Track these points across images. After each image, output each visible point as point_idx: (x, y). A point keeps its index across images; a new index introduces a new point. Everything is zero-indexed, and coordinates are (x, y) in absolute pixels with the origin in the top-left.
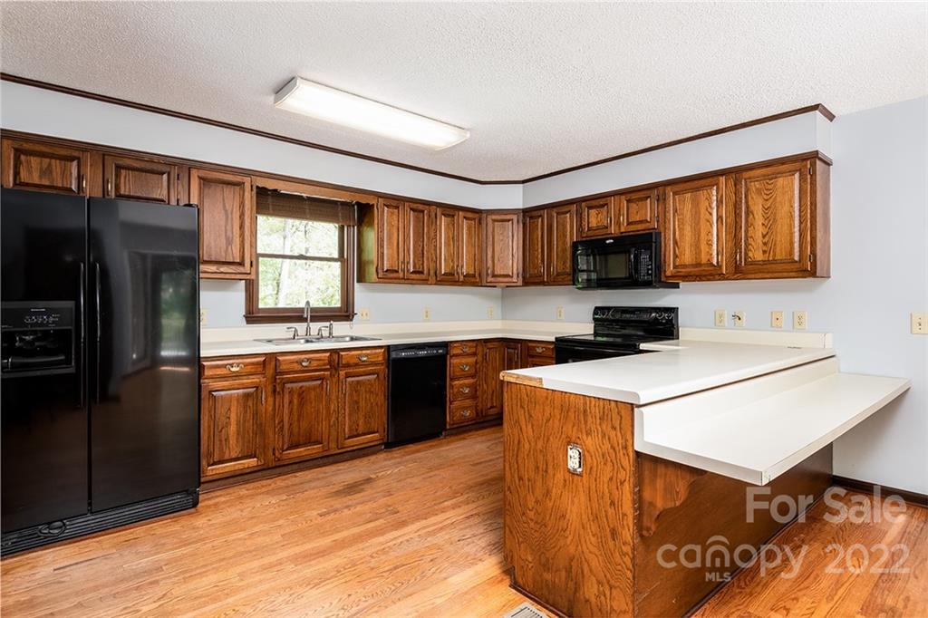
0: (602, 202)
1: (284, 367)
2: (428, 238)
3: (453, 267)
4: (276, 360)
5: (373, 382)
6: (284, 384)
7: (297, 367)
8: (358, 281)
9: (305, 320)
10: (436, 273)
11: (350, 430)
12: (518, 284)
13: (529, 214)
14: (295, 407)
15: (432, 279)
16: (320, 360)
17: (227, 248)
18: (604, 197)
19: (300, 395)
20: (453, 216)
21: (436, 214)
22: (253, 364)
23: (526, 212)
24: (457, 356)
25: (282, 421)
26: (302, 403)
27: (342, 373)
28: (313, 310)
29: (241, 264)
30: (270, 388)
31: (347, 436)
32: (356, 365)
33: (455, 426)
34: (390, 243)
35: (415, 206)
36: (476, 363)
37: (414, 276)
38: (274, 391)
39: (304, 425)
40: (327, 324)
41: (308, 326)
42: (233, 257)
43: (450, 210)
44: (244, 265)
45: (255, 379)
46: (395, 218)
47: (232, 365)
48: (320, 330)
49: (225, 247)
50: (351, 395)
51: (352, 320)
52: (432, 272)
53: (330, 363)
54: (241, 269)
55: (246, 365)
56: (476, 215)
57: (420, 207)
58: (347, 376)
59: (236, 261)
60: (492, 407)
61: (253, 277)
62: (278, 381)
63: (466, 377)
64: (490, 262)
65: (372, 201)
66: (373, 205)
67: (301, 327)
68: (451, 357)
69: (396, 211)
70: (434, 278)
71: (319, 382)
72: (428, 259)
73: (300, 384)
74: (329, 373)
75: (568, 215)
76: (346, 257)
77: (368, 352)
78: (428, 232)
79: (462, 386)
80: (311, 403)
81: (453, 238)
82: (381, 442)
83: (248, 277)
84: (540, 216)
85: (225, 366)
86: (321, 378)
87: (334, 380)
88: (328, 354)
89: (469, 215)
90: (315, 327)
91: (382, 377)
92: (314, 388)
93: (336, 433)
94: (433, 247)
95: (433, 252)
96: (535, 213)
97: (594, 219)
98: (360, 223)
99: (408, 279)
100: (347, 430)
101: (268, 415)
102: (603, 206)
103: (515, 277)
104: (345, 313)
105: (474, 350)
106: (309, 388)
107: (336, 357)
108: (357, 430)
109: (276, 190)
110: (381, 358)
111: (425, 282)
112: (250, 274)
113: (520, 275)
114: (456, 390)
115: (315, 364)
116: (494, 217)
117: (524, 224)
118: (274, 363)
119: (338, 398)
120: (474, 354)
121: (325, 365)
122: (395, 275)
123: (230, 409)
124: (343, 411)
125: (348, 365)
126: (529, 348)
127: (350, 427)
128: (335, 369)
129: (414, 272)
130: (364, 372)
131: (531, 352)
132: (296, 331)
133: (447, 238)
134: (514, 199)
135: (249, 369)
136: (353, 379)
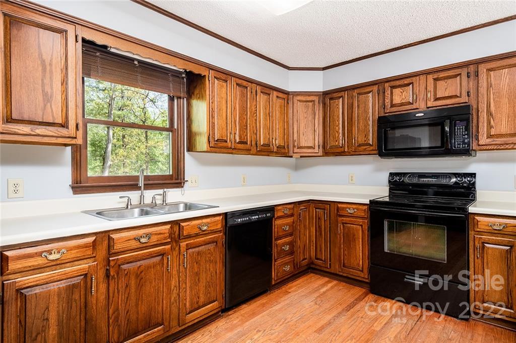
0: (406, 81)
1: (118, 247)
2: (251, 112)
3: (269, 139)
4: (109, 238)
5: (212, 250)
6: (119, 266)
7: (134, 244)
8: (189, 150)
9: (139, 188)
10: (256, 144)
11: (191, 304)
12: (319, 154)
13: (328, 97)
14: (133, 290)
15: (254, 150)
16: (160, 234)
17: (45, 105)
18: (410, 77)
19: (137, 276)
20: (269, 94)
21: (256, 91)
22: (79, 247)
23: (326, 94)
24: (279, 218)
25: (118, 309)
26: (140, 286)
27: (183, 244)
28: (147, 178)
29: (64, 125)
30: (102, 273)
31: (188, 310)
32: (197, 235)
33: (279, 281)
34: (219, 114)
35: (240, 81)
36: (293, 222)
37: (240, 146)
38: (108, 275)
39: (143, 308)
40: (161, 191)
41: (142, 194)
42: (53, 116)
43: (267, 89)
44: (67, 128)
45: (84, 266)
46: (224, 90)
47: (50, 252)
48: (154, 198)
49: (42, 105)
50: (192, 267)
51: (183, 187)
52: (253, 143)
53: (170, 236)
54: (64, 132)
55: (70, 249)
56: (286, 95)
57: (244, 82)
58: (189, 247)
59: (56, 121)
60: (303, 260)
61: (79, 141)
62: (112, 264)
63: (286, 236)
64: (295, 135)
65: (203, 72)
66: (205, 76)
67: (134, 196)
68: (275, 219)
69: (225, 84)
70: (255, 148)
71: (159, 258)
72: (250, 131)
73: (139, 263)
74: (169, 246)
75: (370, 95)
76: (176, 127)
77: (208, 220)
78: (251, 106)
79: (283, 245)
80: (151, 283)
81: (269, 114)
82: (219, 309)
83: (73, 142)
84: (342, 96)
85: (39, 254)
86: (162, 254)
87: (175, 253)
88: (168, 227)
89: (281, 95)
90: (149, 195)
91: (220, 244)
92: (154, 266)
93: (177, 310)
94: (254, 121)
95: (254, 125)
96: (335, 95)
97: (399, 96)
98: (190, 95)
99: (235, 149)
100: (188, 304)
101: (100, 305)
102: (408, 85)
103: (317, 148)
104: (176, 180)
105: (291, 211)
106: (149, 267)
107: (176, 229)
108: (197, 303)
109: (105, 47)
110: (219, 226)
111: (248, 151)
112: (76, 138)
113: (321, 147)
114: (279, 249)
115: (154, 239)
116: (299, 98)
117: (324, 104)
118: (106, 242)
119: (179, 272)
120: (292, 215)
121: (165, 238)
122: (224, 144)
123: (47, 308)
124: (184, 286)
125: (189, 237)
126: (338, 209)
127: (191, 300)
128: (176, 242)
129: (240, 143)
130: (204, 241)
131: (341, 213)
132: (129, 200)
133: (265, 114)
134: (317, 83)
135: (74, 254)
136: (194, 250)
